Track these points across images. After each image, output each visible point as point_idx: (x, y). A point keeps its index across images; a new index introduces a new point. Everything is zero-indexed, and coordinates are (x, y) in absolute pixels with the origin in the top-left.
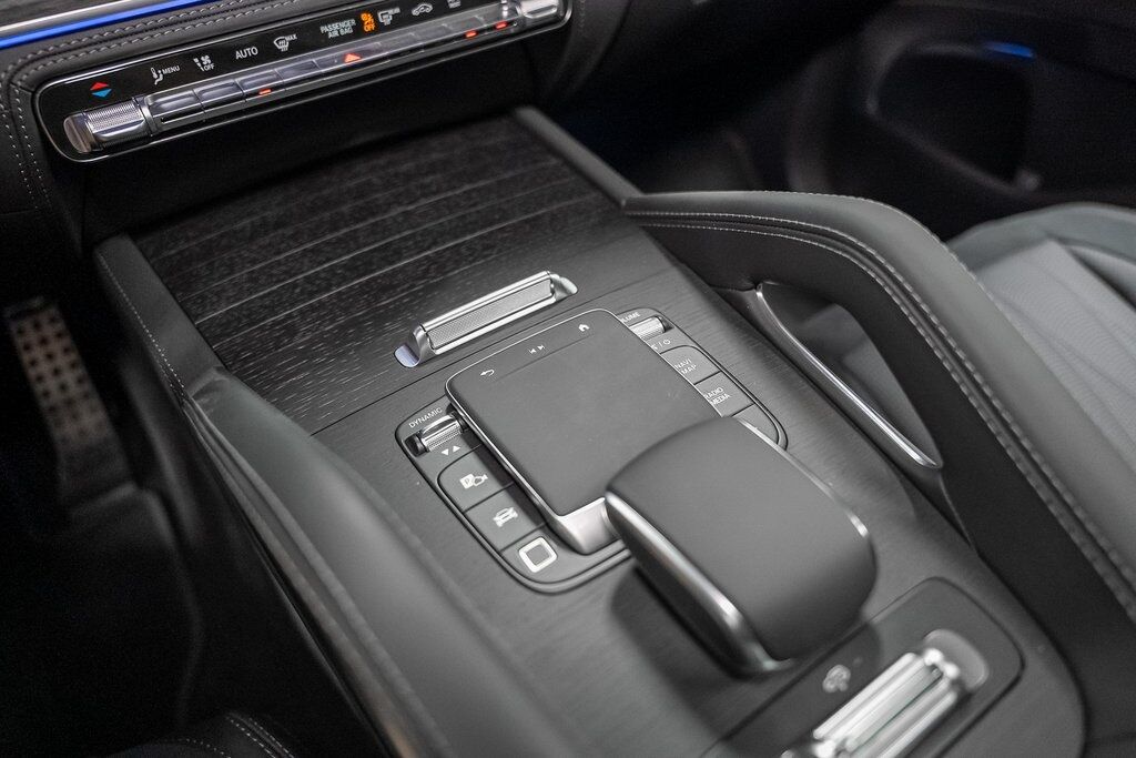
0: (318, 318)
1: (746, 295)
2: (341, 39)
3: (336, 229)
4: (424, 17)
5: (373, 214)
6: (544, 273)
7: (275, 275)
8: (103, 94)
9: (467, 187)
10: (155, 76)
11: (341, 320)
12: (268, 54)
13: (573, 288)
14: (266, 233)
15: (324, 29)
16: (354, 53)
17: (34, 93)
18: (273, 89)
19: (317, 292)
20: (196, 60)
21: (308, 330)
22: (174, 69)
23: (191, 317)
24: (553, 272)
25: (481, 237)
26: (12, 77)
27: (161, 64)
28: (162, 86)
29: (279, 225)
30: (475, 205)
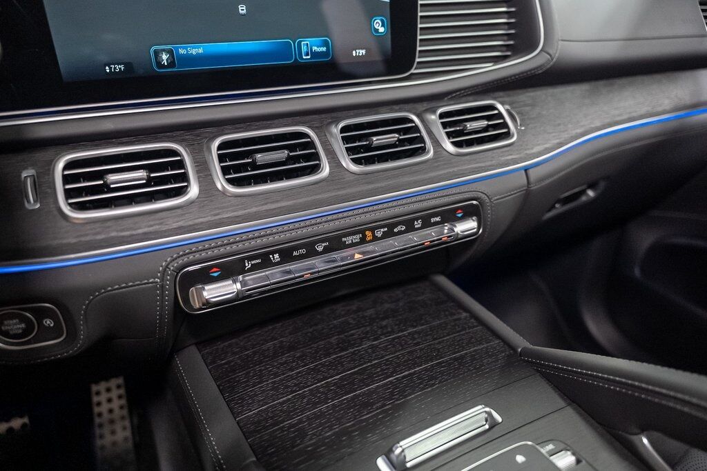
0: (321, 425)
1: (634, 438)
2: (353, 245)
3: (329, 355)
4: (400, 233)
5: (352, 346)
6: (480, 407)
7: (289, 387)
8: (215, 274)
9: (411, 330)
10: (247, 265)
11: (337, 429)
12: (311, 253)
13: (499, 419)
14: (283, 354)
15: (344, 239)
16: (359, 253)
17: (178, 273)
18: (311, 274)
19: (318, 403)
20: (271, 256)
21: (314, 434)
22: (258, 261)
23: (235, 415)
24: (487, 406)
25: (426, 369)
26: (169, 264)
27: (250, 258)
28: (250, 270)
29: (292, 348)
30: (418, 344)
